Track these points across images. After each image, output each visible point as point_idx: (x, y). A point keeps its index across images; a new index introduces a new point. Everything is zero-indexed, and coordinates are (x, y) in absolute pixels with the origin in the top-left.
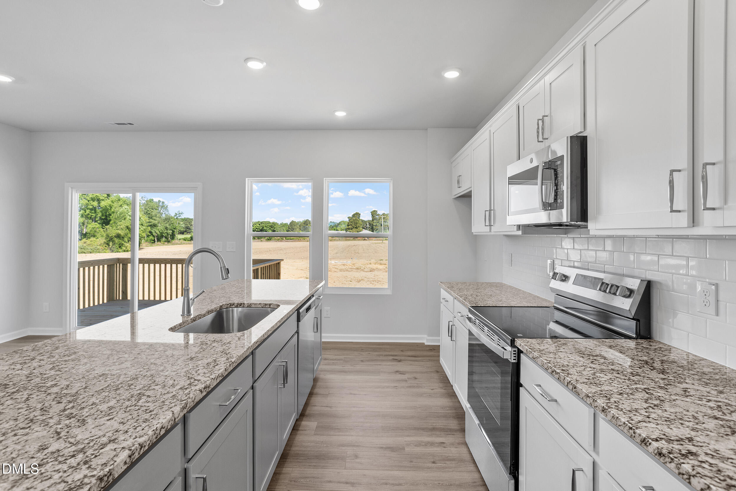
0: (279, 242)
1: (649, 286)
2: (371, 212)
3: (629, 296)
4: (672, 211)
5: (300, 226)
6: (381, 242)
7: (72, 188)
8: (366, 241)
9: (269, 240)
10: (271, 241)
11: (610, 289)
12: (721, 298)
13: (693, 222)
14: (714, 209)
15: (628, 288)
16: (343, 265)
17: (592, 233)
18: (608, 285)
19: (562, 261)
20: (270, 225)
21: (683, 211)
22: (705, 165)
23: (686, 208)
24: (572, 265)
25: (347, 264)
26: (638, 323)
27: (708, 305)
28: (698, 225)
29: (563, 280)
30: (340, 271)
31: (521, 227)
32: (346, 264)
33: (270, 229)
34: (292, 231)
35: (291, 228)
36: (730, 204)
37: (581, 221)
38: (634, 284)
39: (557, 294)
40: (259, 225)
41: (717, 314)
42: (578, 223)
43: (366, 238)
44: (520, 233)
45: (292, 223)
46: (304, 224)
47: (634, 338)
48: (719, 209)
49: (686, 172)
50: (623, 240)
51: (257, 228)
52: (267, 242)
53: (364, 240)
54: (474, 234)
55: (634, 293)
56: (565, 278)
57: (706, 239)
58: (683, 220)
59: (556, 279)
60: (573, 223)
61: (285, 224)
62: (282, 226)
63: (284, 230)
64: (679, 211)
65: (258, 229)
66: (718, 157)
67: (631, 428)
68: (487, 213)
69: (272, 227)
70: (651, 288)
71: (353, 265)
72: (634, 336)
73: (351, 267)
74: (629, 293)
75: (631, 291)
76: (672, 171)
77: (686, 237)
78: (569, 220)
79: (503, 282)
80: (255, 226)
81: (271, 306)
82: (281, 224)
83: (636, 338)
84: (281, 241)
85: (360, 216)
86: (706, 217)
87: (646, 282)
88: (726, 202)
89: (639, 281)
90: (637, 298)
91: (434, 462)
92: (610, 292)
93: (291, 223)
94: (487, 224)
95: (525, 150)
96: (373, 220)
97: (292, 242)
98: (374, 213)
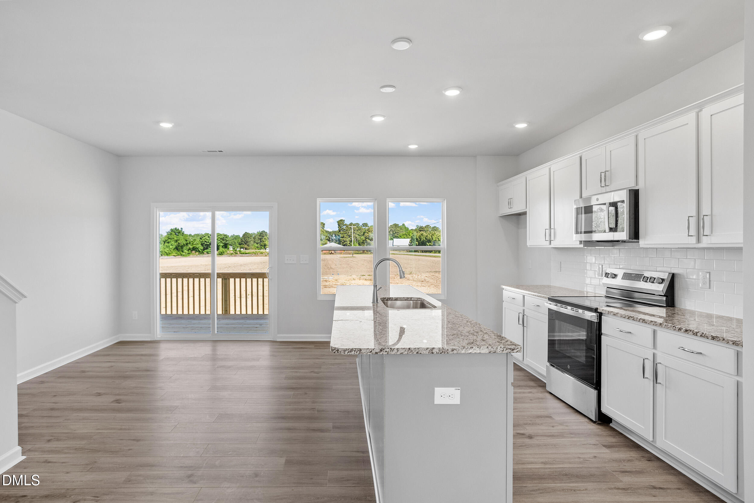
0: (232, 256)
1: (673, 276)
2: (338, 222)
3: (662, 283)
4: (689, 236)
5: (254, 238)
6: (351, 255)
7: (156, 207)
8: (333, 255)
9: (220, 254)
10: (224, 256)
11: (650, 280)
12: (711, 279)
13: (698, 241)
14: (707, 236)
15: (661, 278)
16: (325, 281)
17: (641, 246)
18: (648, 278)
19: (609, 265)
20: (221, 237)
21: (694, 236)
22: (704, 215)
23: (695, 235)
24: (619, 267)
25: (329, 280)
26: (667, 298)
27: (705, 284)
28: (700, 243)
29: (613, 278)
30: (325, 287)
31: (583, 242)
32: (327, 280)
33: (221, 242)
34: (245, 243)
35: (244, 240)
36: (713, 234)
37: (635, 239)
38: (665, 276)
39: (607, 288)
40: (209, 237)
41: (710, 288)
42: (633, 240)
43: (333, 252)
44: (582, 246)
45: (246, 235)
46: (260, 235)
47: (665, 307)
48: (709, 235)
49: (695, 218)
50: (656, 250)
51: (206, 242)
52: (219, 257)
53: (331, 254)
54: (528, 247)
55: (665, 281)
56: (615, 276)
57: (704, 249)
58: (693, 240)
59: (609, 277)
60: (630, 240)
61: (237, 236)
62: (232, 238)
63: (235, 243)
64: (692, 236)
65: (208, 242)
66: (709, 213)
67: (674, 327)
68: (548, 231)
69: (223, 240)
70: (674, 278)
71: (336, 282)
72: (665, 305)
73: (334, 283)
74: (662, 281)
75: (663, 280)
76: (689, 217)
77: (695, 248)
78: (628, 239)
79: (551, 285)
80: (203, 238)
81: (412, 299)
82: (232, 236)
83: (666, 307)
84: (235, 256)
85: (325, 226)
86: (704, 239)
87: (672, 274)
88: (712, 233)
89: (668, 273)
90: (666, 283)
91: (531, 400)
92: (650, 282)
93: (244, 235)
94: (548, 238)
95: (587, 189)
96: (340, 231)
97: (248, 256)
98: (340, 223)
